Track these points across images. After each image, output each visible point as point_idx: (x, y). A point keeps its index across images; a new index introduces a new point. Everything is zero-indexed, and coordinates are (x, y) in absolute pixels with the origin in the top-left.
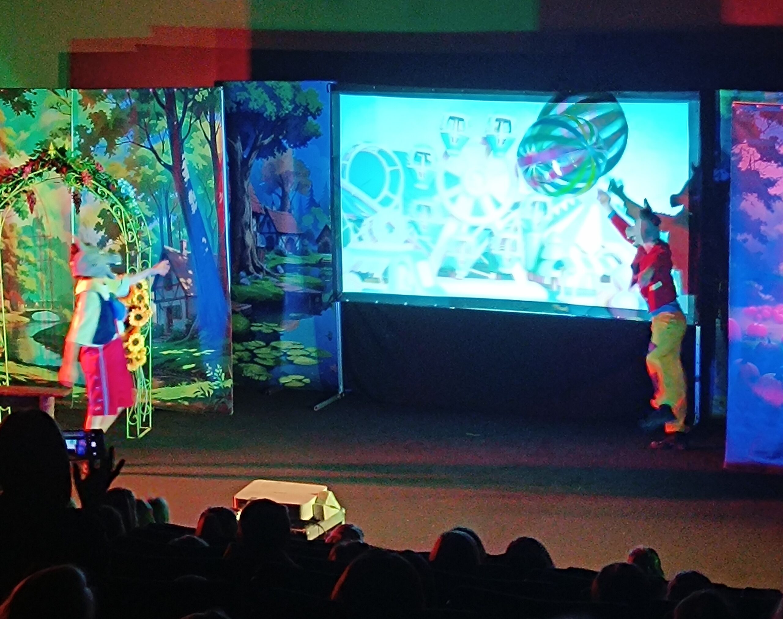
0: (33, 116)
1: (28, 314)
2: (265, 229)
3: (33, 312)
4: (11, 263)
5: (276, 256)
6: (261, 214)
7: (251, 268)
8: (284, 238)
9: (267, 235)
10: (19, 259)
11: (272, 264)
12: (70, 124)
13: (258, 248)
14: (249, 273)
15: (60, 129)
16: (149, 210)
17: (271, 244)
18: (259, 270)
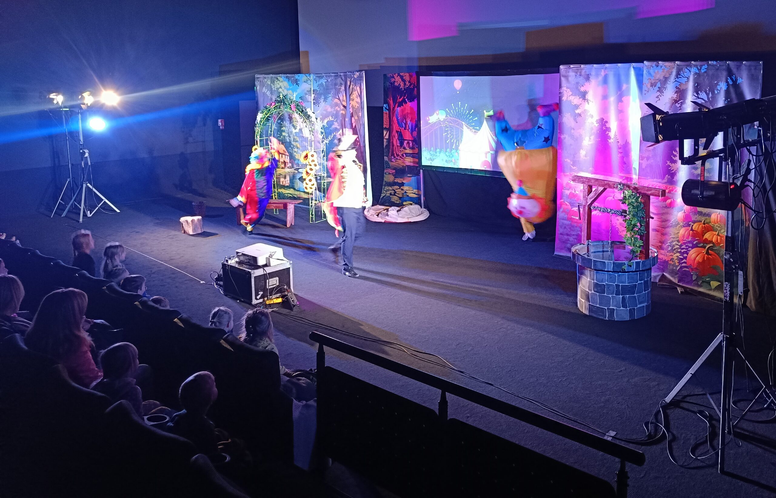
0: (299, 86)
1: (297, 169)
2: (400, 138)
3: (299, 169)
4: (291, 148)
5: (403, 150)
6: (399, 131)
7: (395, 155)
8: (406, 142)
9: (400, 141)
10: (294, 146)
11: (402, 153)
12: (311, 89)
13: (397, 146)
14: (395, 157)
15: (308, 91)
16: (338, 126)
17: (402, 144)
18: (398, 155)
